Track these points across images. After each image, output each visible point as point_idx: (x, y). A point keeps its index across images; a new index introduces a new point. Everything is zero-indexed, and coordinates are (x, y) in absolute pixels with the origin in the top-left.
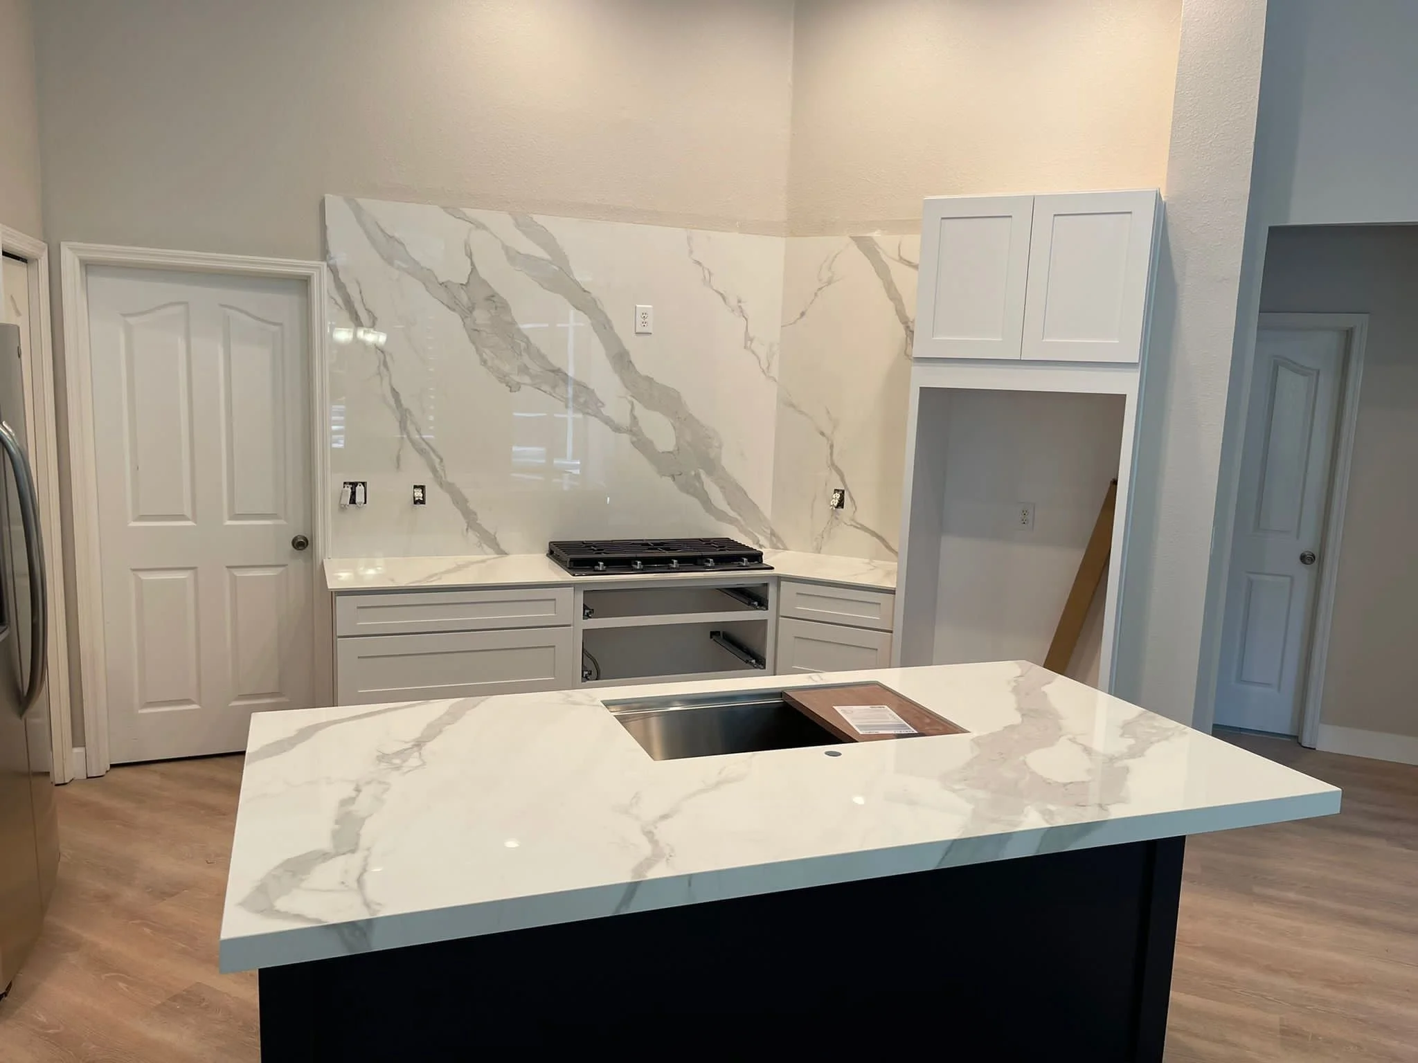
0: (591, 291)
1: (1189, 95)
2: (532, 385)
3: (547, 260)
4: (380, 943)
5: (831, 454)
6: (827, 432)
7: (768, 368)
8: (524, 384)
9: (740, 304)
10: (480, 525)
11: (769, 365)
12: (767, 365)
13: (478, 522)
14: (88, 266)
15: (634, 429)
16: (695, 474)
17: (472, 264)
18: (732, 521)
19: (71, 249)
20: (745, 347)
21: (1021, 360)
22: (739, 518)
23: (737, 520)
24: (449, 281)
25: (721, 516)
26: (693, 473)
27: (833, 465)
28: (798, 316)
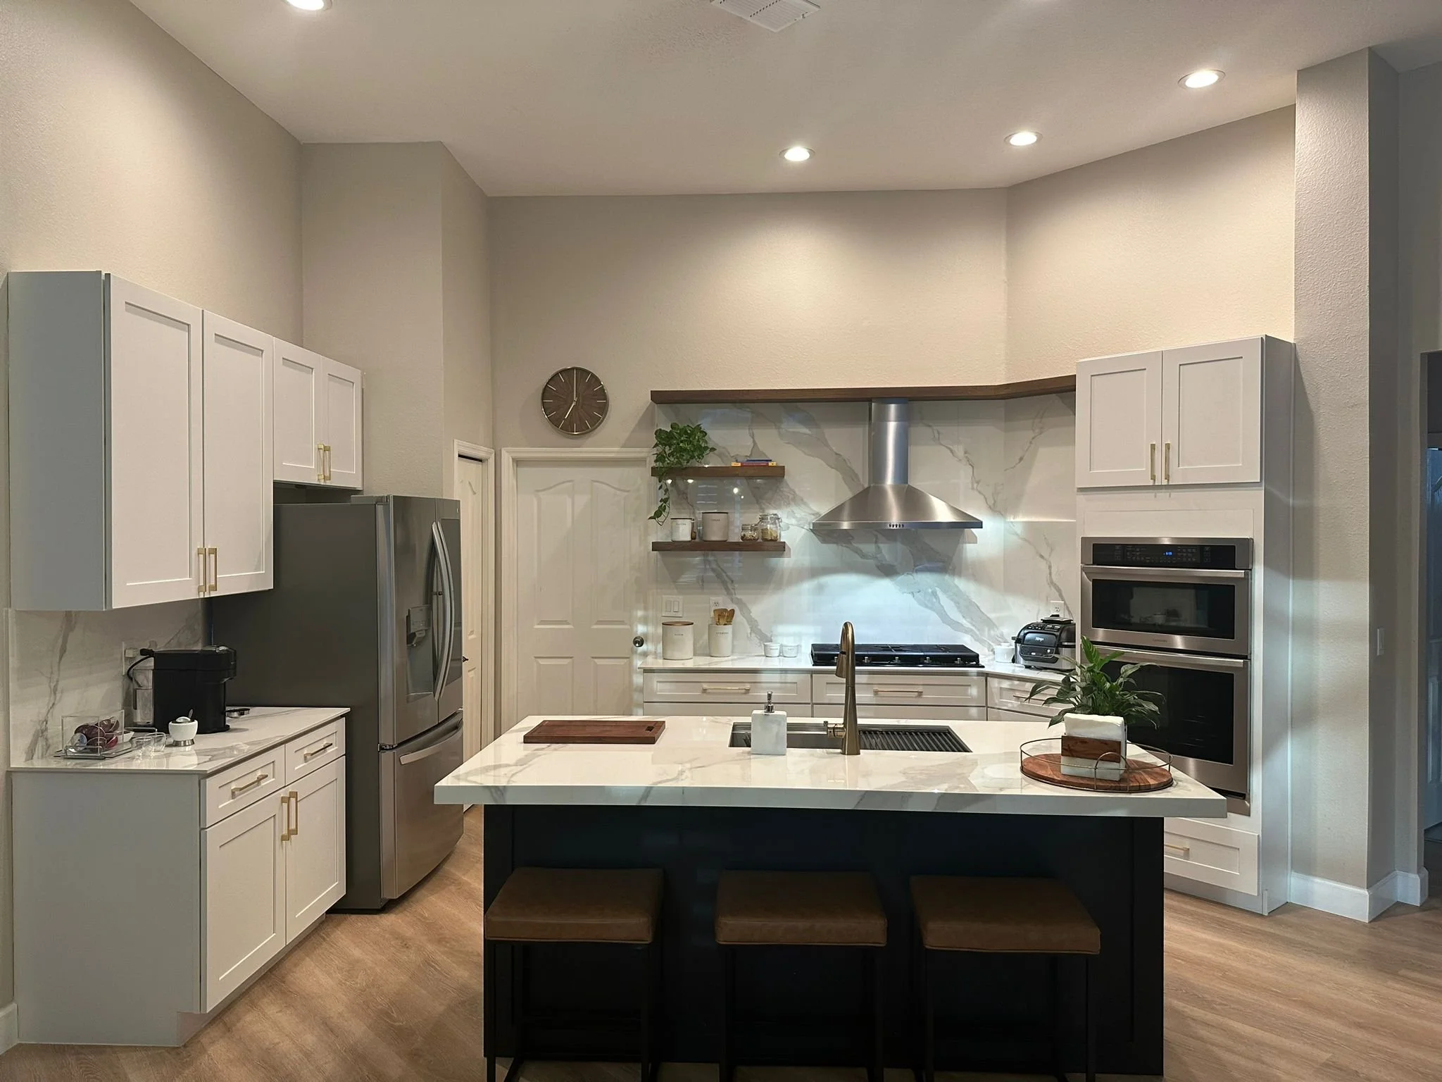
0: (842, 454)
1: (1308, 253)
2: (798, 525)
3: (808, 434)
4: (510, 801)
5: (1050, 574)
6: (1046, 556)
7: (994, 504)
8: (792, 525)
9: (966, 455)
10: (760, 630)
11: (995, 502)
12: (993, 502)
13: (759, 627)
14: (518, 462)
15: (878, 556)
16: (932, 592)
17: (754, 441)
18: (967, 631)
19: (507, 452)
20: (973, 488)
21: (1161, 485)
22: (972, 627)
23: (972, 630)
24: (737, 455)
25: (956, 626)
26: (930, 591)
27: (1052, 583)
28: (1018, 461)
